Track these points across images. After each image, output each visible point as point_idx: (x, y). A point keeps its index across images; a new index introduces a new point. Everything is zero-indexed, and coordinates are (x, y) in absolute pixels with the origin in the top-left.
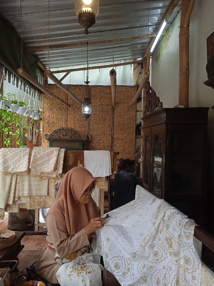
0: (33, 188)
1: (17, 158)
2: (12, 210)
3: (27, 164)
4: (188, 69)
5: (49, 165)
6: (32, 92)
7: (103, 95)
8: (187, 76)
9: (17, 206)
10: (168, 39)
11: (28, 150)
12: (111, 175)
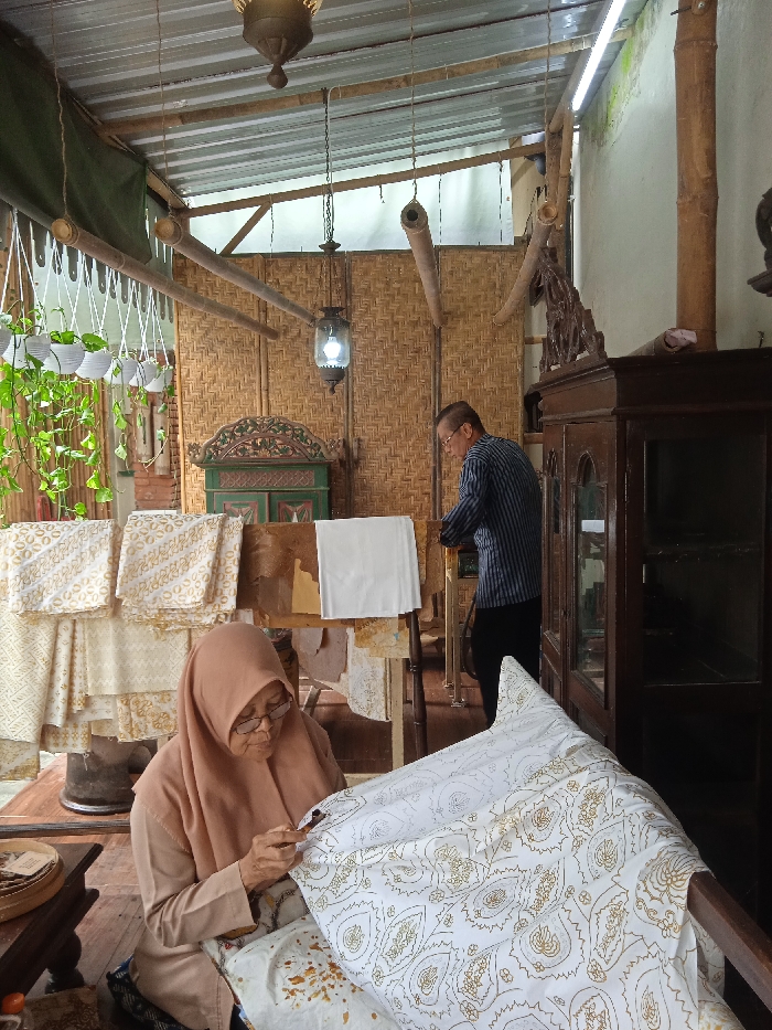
0: (137, 664)
1: (69, 559)
2: (65, 744)
3: (107, 583)
4: (711, 185)
5: (186, 583)
6: (130, 292)
7: (396, 285)
8: (707, 211)
9: (81, 730)
10: (639, 57)
11: (109, 529)
12: (419, 606)
